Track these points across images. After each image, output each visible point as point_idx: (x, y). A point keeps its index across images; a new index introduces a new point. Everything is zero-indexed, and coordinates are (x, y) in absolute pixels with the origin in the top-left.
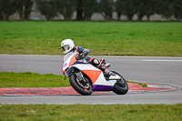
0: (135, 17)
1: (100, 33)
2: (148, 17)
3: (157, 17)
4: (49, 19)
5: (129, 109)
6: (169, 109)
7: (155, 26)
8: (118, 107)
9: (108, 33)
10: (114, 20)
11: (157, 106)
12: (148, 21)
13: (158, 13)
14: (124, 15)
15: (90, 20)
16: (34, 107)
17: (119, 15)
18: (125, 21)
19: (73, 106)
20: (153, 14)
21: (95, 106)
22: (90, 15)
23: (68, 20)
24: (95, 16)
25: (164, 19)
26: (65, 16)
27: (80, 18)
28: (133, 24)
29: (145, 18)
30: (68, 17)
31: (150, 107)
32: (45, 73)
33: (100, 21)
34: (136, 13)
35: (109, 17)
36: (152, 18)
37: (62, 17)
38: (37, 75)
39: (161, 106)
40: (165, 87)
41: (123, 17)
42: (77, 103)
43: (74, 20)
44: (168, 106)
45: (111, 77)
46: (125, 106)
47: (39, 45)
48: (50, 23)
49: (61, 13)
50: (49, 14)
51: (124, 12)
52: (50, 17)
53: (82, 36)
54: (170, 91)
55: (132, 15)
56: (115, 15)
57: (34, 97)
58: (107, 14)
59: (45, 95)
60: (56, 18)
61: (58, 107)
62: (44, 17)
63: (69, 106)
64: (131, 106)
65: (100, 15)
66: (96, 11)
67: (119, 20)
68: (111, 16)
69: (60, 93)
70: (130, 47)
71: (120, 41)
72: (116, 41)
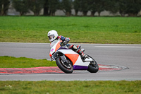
0: (89, 13)
1: (62, 26)
2: (99, 13)
3: (106, 13)
4: (22, 14)
5: (85, 84)
6: (116, 85)
7: (105, 20)
8: (76, 83)
10: (73, 15)
11: (106, 82)
12: (99, 16)
13: (107, 10)
14: (81, 11)
15: (54, 16)
16: (11, 83)
17: (77, 11)
18: (81, 16)
19: (41, 82)
20: (103, 10)
21: (58, 82)
22: (54, 12)
23: (37, 16)
24: (58, 12)
25: (111, 15)
26: (34, 12)
27: (46, 14)
28: (88, 18)
29: (96, 14)
30: (37, 13)
31: (101, 83)
32: (19, 57)
33: (62, 16)
34: (89, 10)
35: (68, 13)
36: (102, 13)
37: (32, 13)
38: (13, 58)
39: (109, 82)
40: (112, 67)
41: (79, 13)
42: (44, 80)
43: (42, 16)
44: (114, 82)
46: (81, 82)
47: (14, 35)
48: (23, 17)
49: (32, 10)
50: (22, 11)
51: (81, 9)
52: (23, 13)
54: (116, 70)
55: (87, 12)
56: (73, 11)
57: (10, 75)
58: (67, 11)
59: (20, 73)
60: (28, 14)
61: (29, 83)
62: (19, 13)
63: (38, 82)
64: (86, 82)
65: (62, 11)
66: (58, 9)
67: (76, 15)
68: (70, 12)
69: (31, 72)
70: (85, 36)
71: (78, 32)
72: (75, 31)
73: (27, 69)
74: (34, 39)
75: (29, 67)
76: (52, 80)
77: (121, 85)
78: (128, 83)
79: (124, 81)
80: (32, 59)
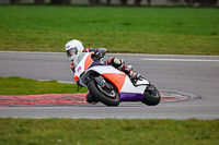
1: (83, 22)
5: (124, 125)
6: (179, 126)
8: (109, 123)
9: (94, 22)
10: (102, 4)
11: (162, 121)
12: (149, 5)
15: (69, 4)
18: (117, 6)
19: (48, 121)
21: (77, 121)
25: (171, 4)
31: (153, 122)
32: (9, 76)
33: (83, 5)
39: (168, 122)
40: (172, 95)
43: (48, 4)
44: (177, 122)
45: (139, 82)
46: (118, 121)
53: (60, 26)
54: (179, 101)
59: (9, 105)
61: (28, 122)
63: (42, 121)
64: (127, 121)
69: (29, 103)
70: (124, 42)
71: (111, 32)
72: (106, 32)
73: (21, 97)
74: (34, 44)
75: (26, 94)
76: (67, 117)
77: (188, 126)
78: (202, 124)
79: (194, 120)
80: (31, 80)
